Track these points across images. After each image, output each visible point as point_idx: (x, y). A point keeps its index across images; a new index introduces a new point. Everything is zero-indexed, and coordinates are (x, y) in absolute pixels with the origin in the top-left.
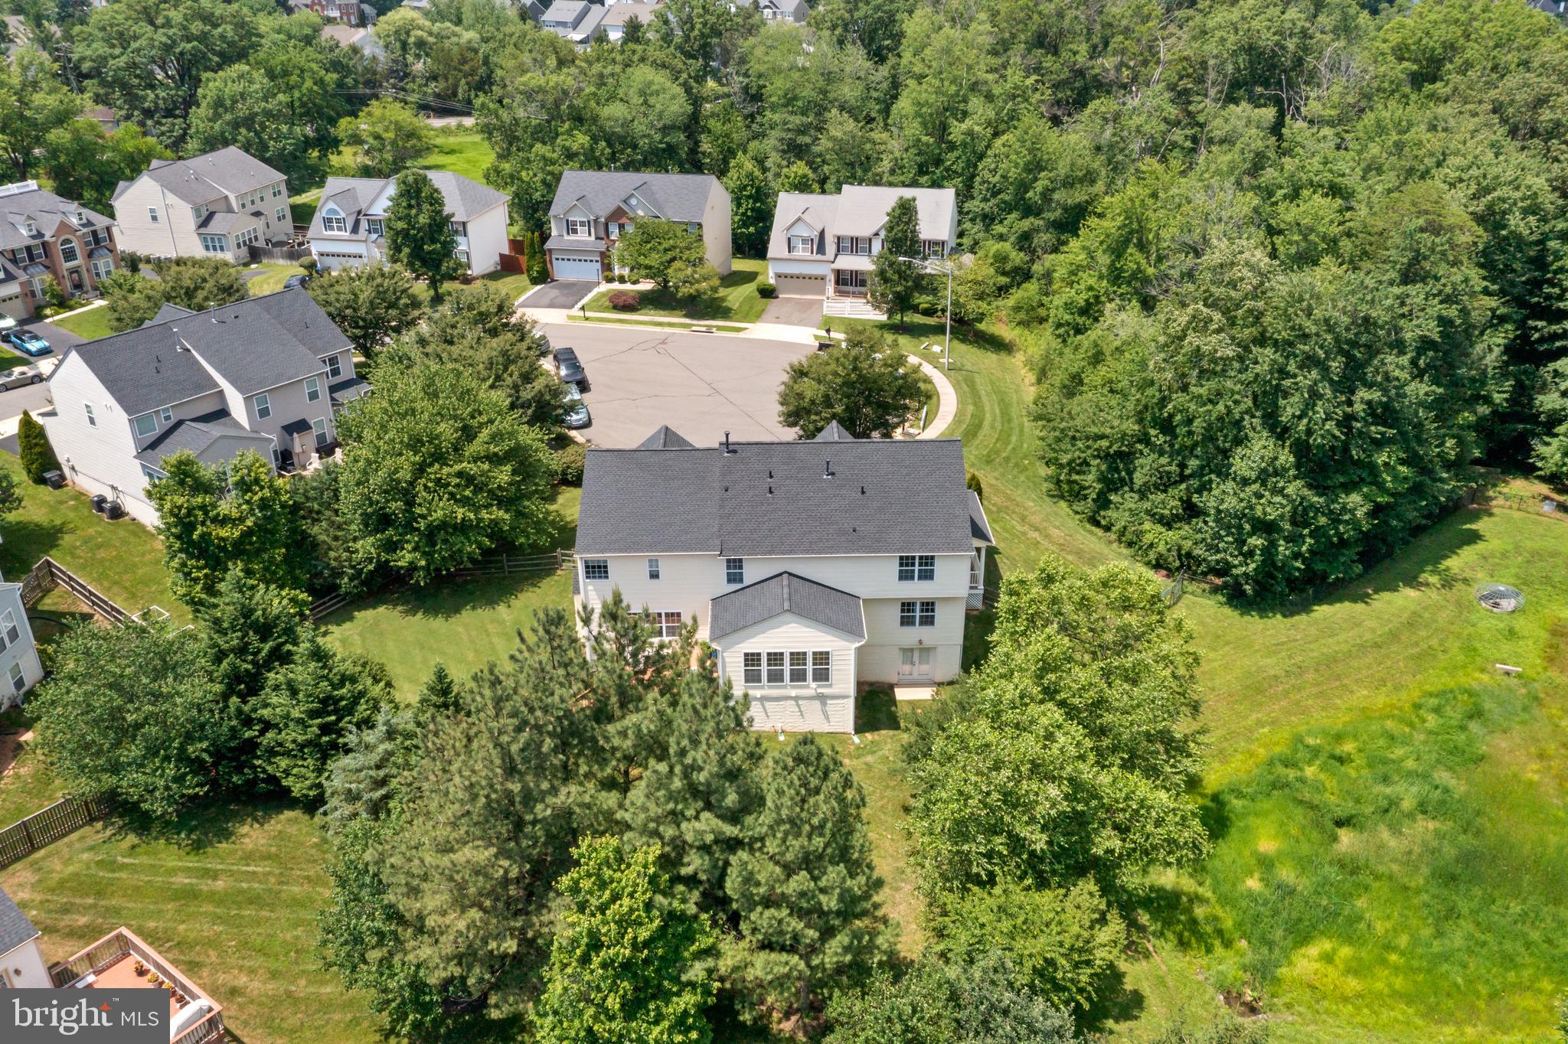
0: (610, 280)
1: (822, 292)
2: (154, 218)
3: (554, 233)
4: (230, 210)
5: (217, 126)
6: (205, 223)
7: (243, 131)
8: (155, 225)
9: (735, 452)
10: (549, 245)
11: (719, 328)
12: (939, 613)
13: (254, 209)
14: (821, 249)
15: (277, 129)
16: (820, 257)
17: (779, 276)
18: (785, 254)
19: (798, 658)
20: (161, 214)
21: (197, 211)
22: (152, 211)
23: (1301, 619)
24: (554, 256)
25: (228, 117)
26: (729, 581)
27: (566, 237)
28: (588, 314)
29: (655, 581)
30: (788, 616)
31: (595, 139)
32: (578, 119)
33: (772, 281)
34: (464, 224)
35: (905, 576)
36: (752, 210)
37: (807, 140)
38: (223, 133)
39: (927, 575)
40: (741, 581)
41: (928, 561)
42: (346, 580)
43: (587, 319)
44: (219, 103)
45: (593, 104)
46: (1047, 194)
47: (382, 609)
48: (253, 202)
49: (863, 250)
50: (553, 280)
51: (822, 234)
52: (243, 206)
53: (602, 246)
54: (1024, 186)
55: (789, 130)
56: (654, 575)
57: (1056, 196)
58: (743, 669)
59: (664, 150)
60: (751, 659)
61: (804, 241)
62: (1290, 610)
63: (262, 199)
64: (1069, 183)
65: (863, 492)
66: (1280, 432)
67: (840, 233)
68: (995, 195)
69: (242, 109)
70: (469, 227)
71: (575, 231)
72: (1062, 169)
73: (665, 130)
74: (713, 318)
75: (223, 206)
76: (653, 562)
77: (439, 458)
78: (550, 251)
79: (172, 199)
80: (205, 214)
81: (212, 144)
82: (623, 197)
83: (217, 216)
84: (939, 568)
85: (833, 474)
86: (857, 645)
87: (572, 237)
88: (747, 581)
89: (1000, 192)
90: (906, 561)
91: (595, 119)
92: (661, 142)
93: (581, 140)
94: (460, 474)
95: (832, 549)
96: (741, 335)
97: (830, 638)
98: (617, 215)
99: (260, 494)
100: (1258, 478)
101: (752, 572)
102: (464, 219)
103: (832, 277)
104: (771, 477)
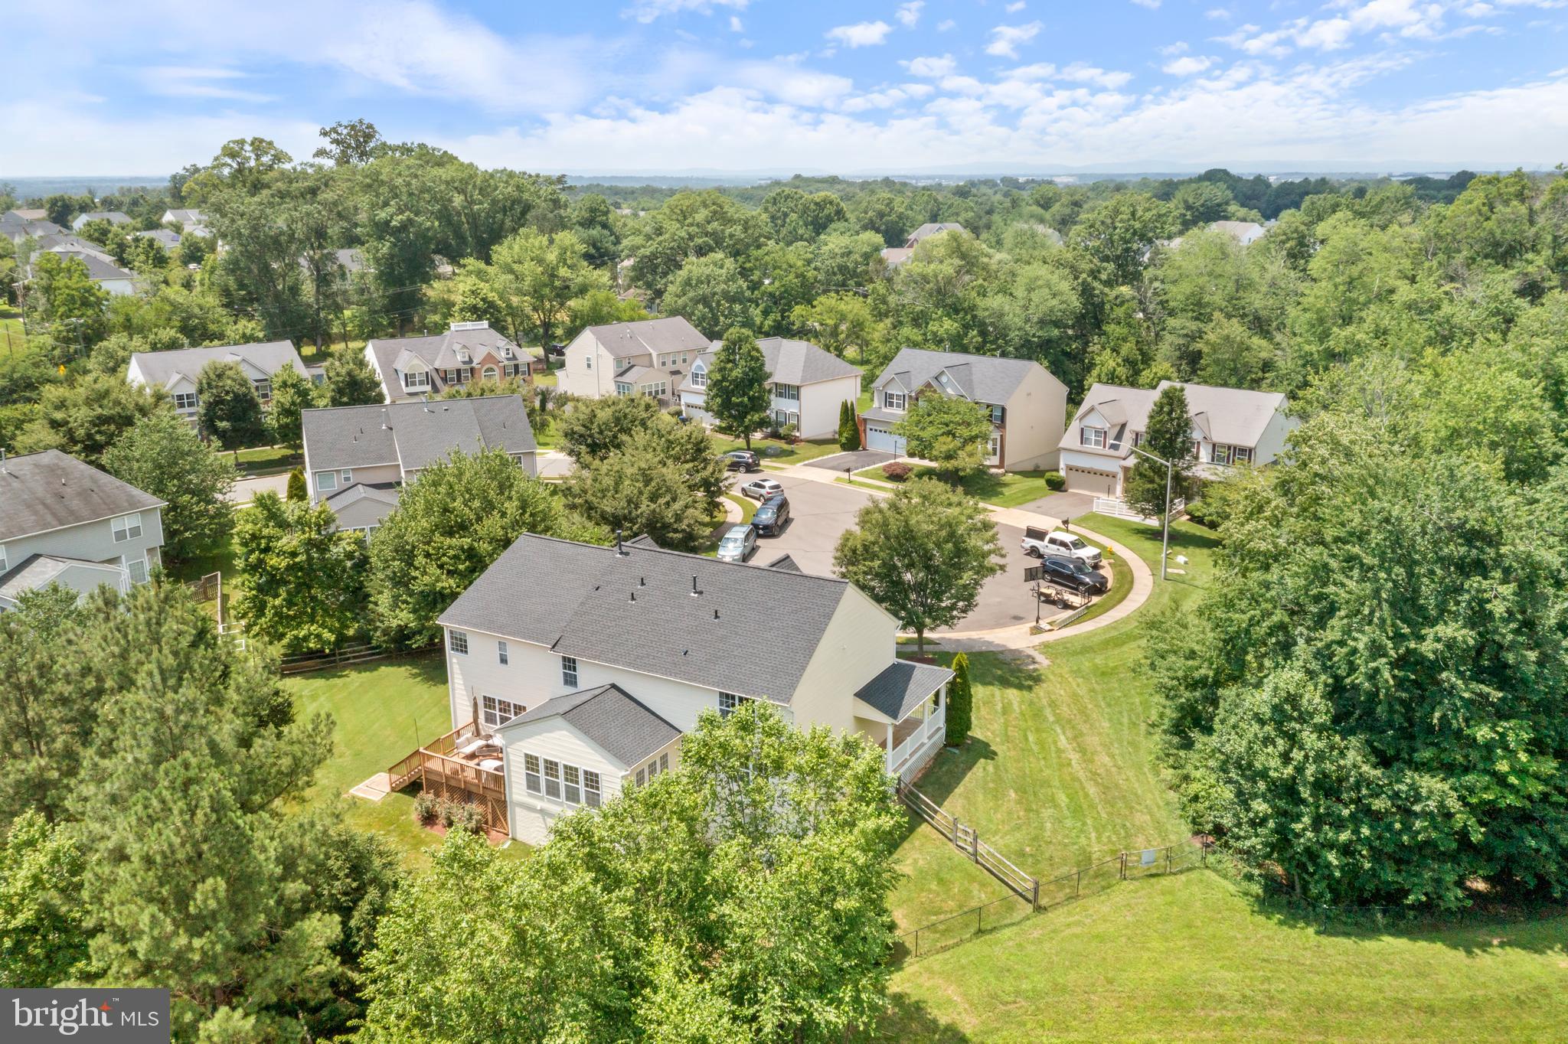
1: (1110, 491)
2: (589, 366)
4: (651, 365)
5: (680, 302)
6: (621, 374)
7: (701, 307)
8: (589, 371)
9: (627, 554)
13: (675, 368)
15: (731, 309)
16: (1112, 452)
17: (1070, 468)
18: (1077, 445)
19: (571, 772)
20: (593, 363)
21: (618, 361)
22: (588, 359)
24: (869, 427)
25: (691, 294)
26: (566, 682)
27: (884, 410)
29: (502, 666)
31: (966, 327)
32: (955, 309)
33: (1062, 473)
34: (798, 387)
38: (684, 307)
40: (576, 685)
44: (688, 283)
45: (974, 294)
48: (674, 362)
50: (858, 448)
51: (1123, 426)
52: (664, 364)
56: (503, 660)
58: (524, 771)
60: (531, 762)
61: (1099, 433)
63: (684, 361)
65: (717, 617)
67: (1138, 429)
69: (706, 289)
70: (803, 391)
71: (891, 405)
75: (646, 361)
76: (502, 645)
79: (602, 350)
80: (626, 365)
81: (673, 312)
82: (934, 373)
83: (634, 369)
85: (701, 593)
86: (624, 773)
87: (889, 410)
88: (581, 686)
91: (973, 309)
95: (652, 668)
97: (599, 758)
98: (928, 390)
102: (797, 383)
103: (1121, 475)
104: (643, 584)
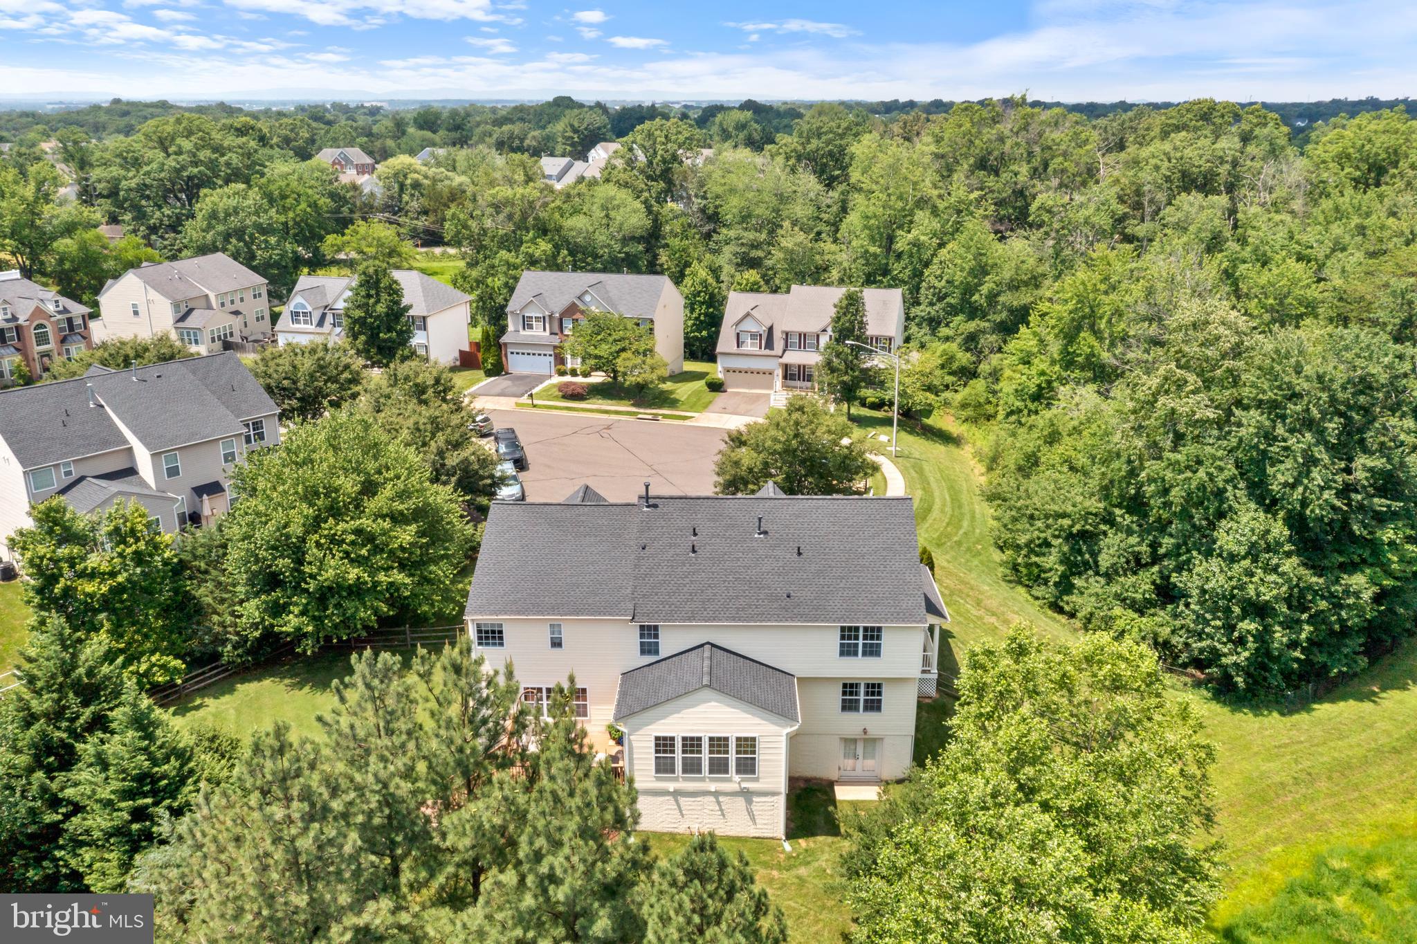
0: (562, 373)
1: (770, 386)
2: (136, 313)
3: (511, 328)
4: (209, 307)
5: (209, 236)
6: (183, 319)
7: (233, 241)
8: (136, 319)
9: (655, 506)
10: (504, 339)
11: (665, 416)
12: (887, 696)
13: (234, 308)
14: (770, 344)
15: (266, 241)
16: (768, 352)
17: (728, 371)
18: (734, 349)
19: (719, 744)
20: (142, 309)
21: (176, 306)
22: (134, 306)
23: (1301, 718)
24: (509, 350)
25: (220, 228)
26: (643, 652)
27: (522, 332)
28: (535, 402)
29: (557, 650)
30: (707, 693)
31: (557, 247)
32: (543, 230)
33: (721, 376)
34: (424, 318)
35: (847, 651)
36: (706, 315)
37: (760, 253)
38: (214, 242)
39: (873, 651)
40: (657, 652)
41: (874, 633)
42: (229, 647)
43: (535, 406)
44: (213, 215)
45: (557, 215)
46: (992, 297)
47: (267, 682)
48: (232, 302)
49: (811, 346)
50: (507, 373)
51: (771, 329)
52: (223, 305)
53: (556, 340)
54: (969, 290)
55: (742, 244)
56: (556, 643)
57: (1001, 299)
58: (653, 755)
59: (623, 260)
60: (664, 744)
61: (753, 336)
62: (1288, 708)
63: (242, 300)
64: (1014, 286)
65: (799, 554)
66: (1269, 504)
67: (787, 329)
68: (941, 299)
69: (234, 222)
70: (429, 321)
71: (531, 327)
72: (1007, 274)
73: (625, 241)
74: (660, 407)
75: (203, 303)
76: (555, 628)
77: (335, 512)
78: (505, 344)
79: (153, 294)
80: (184, 310)
81: (204, 250)
82: (578, 293)
83: (195, 313)
84: (886, 641)
85: (765, 533)
86: (789, 730)
87: (528, 332)
88: (664, 653)
89: (946, 295)
90: (848, 633)
91: (559, 229)
92: (620, 252)
93: (544, 247)
94: (358, 532)
95: (762, 616)
96: (687, 423)
97: (758, 720)
98: (571, 310)
99: (134, 547)
100: (1248, 554)
101: (670, 642)
102: (425, 314)
103: (779, 372)
104: (695, 534)
